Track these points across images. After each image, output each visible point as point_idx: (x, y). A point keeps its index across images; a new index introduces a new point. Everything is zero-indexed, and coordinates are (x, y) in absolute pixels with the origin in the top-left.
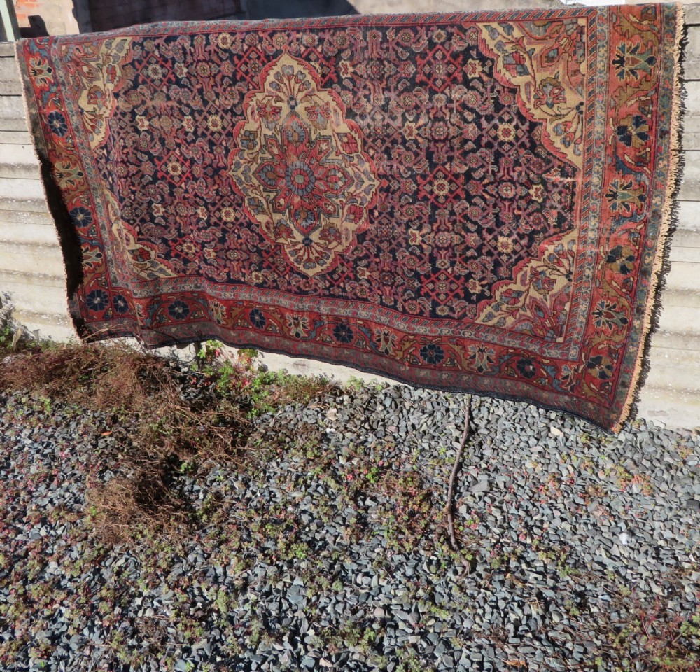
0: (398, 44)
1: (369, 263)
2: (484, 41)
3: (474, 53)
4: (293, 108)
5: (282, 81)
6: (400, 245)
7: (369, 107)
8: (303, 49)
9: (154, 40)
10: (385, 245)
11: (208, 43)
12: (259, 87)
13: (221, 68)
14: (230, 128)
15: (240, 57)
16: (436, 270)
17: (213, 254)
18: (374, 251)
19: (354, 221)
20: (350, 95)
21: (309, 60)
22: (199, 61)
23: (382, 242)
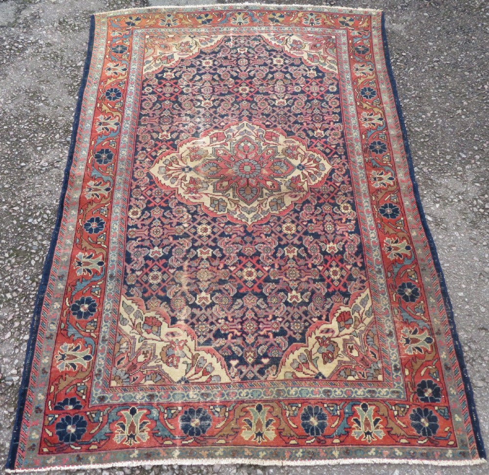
0: (151, 109)
1: (309, 129)
2: (153, 72)
3: (160, 75)
4: (190, 169)
5: (171, 175)
6: (289, 111)
7: (191, 124)
8: (148, 159)
9: (126, 274)
10: (292, 119)
11: (136, 226)
12: (174, 192)
13: (157, 217)
14: (209, 219)
15: (149, 202)
16: (302, 92)
17: (331, 244)
18: (298, 126)
19: (277, 137)
20: (183, 134)
21: (156, 156)
22: (149, 235)
23: (289, 121)
